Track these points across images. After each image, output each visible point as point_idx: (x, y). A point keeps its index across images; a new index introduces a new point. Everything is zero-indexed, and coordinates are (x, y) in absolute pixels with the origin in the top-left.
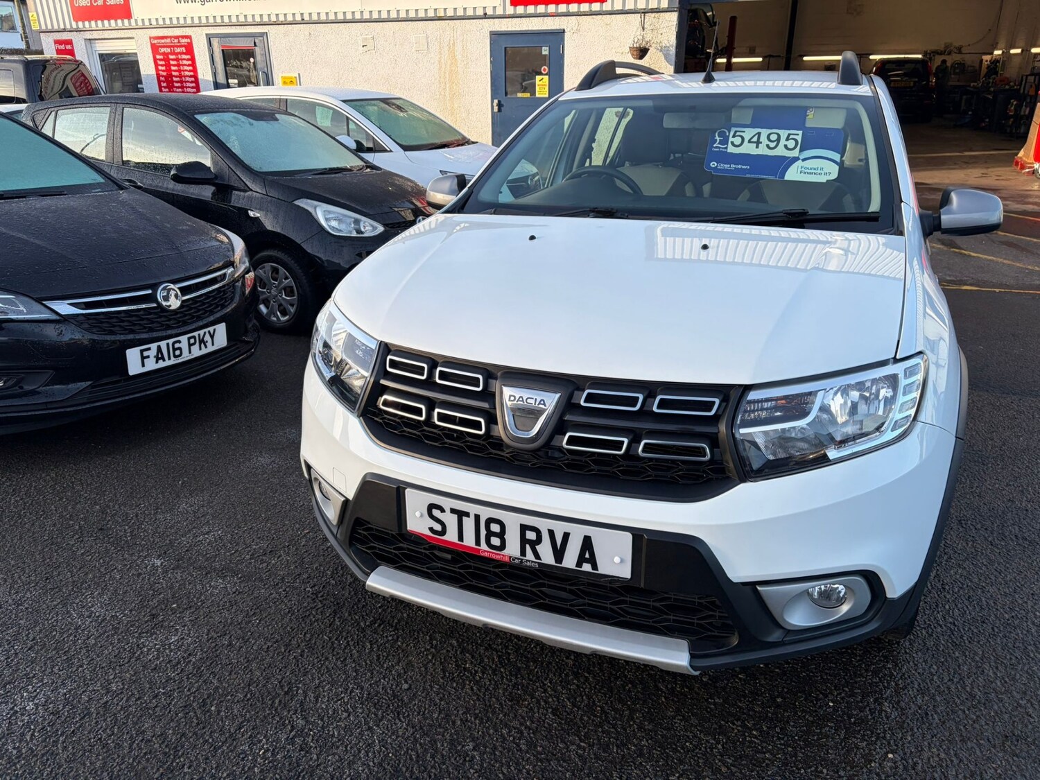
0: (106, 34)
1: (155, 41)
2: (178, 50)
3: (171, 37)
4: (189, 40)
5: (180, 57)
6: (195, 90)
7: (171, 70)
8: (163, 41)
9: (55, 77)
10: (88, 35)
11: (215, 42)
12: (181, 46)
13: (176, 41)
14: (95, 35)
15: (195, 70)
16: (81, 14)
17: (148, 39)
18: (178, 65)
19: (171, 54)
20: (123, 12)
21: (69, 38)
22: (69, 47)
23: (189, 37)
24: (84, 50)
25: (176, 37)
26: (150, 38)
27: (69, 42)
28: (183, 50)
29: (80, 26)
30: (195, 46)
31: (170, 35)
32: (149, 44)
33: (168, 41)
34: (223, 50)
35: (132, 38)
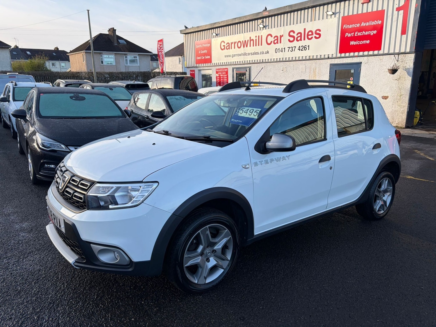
0: (204, 68)
1: (217, 70)
2: (224, 73)
3: (222, 69)
4: (227, 70)
5: (224, 75)
8: (220, 70)
9: (185, 82)
10: (199, 68)
11: (235, 70)
12: (224, 72)
13: (223, 70)
14: (201, 68)
16: (198, 62)
17: (215, 70)
18: (223, 78)
19: (221, 74)
20: (209, 61)
21: (194, 69)
22: (193, 72)
23: (227, 69)
24: (198, 73)
25: (224, 69)
26: (216, 69)
27: (194, 71)
28: (225, 73)
29: (197, 66)
30: (228, 72)
31: (222, 68)
32: (216, 71)
33: (221, 70)
34: (237, 73)
35: (211, 69)
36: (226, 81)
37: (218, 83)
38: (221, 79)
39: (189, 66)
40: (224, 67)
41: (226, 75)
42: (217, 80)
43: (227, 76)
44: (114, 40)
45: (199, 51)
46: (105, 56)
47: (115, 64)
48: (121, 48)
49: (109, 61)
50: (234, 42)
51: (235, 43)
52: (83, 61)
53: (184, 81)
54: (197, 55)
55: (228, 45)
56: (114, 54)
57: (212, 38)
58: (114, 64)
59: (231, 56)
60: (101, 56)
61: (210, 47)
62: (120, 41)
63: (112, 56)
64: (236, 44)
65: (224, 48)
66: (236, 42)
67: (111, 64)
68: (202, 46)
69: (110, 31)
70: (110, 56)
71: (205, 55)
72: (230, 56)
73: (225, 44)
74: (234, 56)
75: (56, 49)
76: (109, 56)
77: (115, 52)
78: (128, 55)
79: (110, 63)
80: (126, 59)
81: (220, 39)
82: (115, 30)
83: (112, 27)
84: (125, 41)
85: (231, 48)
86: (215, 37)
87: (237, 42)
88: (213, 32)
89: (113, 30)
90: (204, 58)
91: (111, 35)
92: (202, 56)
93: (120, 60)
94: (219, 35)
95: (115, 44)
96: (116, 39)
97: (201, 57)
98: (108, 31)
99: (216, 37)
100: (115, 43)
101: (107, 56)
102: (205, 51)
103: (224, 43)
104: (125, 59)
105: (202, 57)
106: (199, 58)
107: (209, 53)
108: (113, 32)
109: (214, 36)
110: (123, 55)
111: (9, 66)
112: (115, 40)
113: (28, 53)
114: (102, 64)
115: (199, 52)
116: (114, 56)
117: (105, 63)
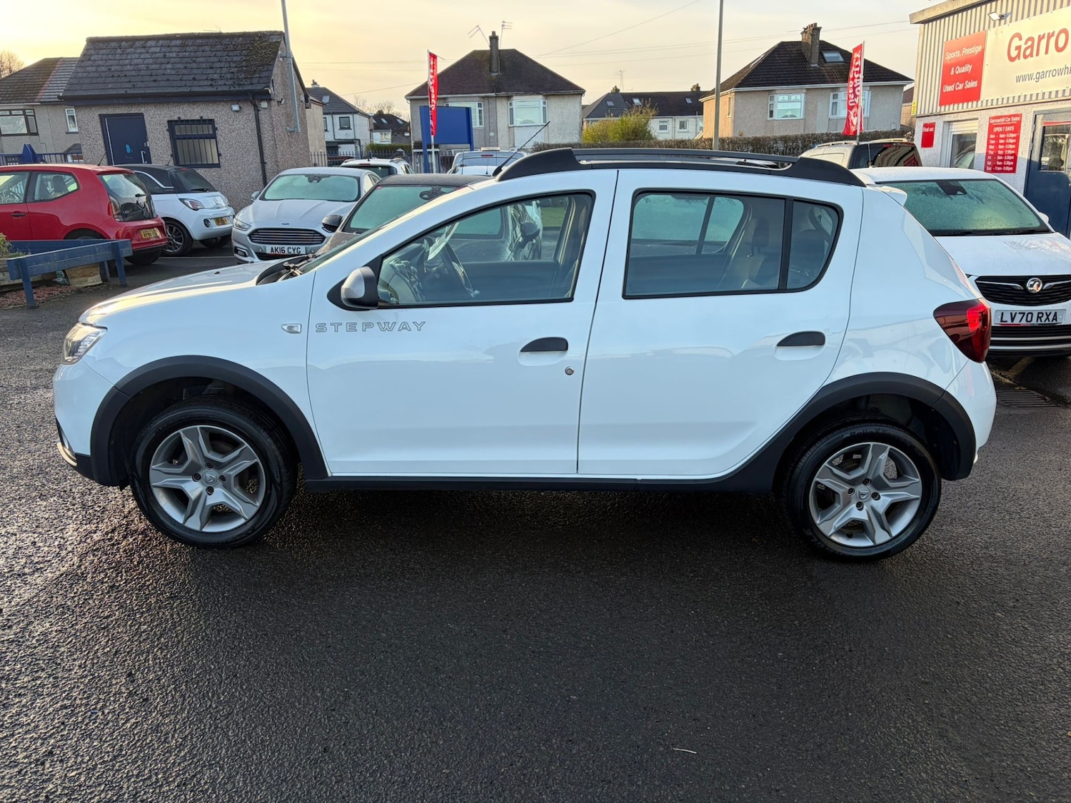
0: (960, 117)
1: (993, 121)
2: (1008, 129)
3: (1006, 116)
4: (1018, 119)
5: (1008, 136)
6: (1011, 169)
7: (998, 149)
8: (999, 121)
10: (947, 118)
11: (1040, 118)
12: (1011, 125)
13: (1009, 119)
14: (952, 118)
15: (1016, 149)
16: (946, 99)
17: (988, 119)
18: (1004, 144)
19: (1002, 133)
20: (974, 95)
21: (934, 121)
22: (931, 130)
23: (1020, 116)
24: (941, 132)
25: (1010, 116)
26: (990, 118)
27: (933, 125)
28: (1012, 128)
29: (943, 110)
30: (1022, 124)
31: (1006, 114)
32: (988, 124)
33: (1003, 120)
34: (1044, 127)
35: (977, 119)
36: (1013, 152)
37: (990, 158)
38: (1000, 147)
39: (922, 113)
40: (1012, 111)
41: (1014, 135)
42: (988, 149)
43: (1017, 138)
44: (811, 54)
45: (953, 69)
46: (781, 98)
47: (802, 117)
48: (826, 74)
49: (787, 110)
50: (1049, 34)
51: (1050, 36)
52: (727, 113)
53: (887, 155)
54: (947, 79)
55: (1030, 43)
56: (804, 91)
57: (989, 28)
58: (800, 116)
59: (1034, 77)
60: (772, 99)
61: (981, 55)
62: (826, 55)
63: (799, 97)
64: (1053, 40)
65: (1018, 56)
66: (1053, 33)
67: (791, 116)
68: (961, 53)
69: (806, 32)
70: (793, 97)
71: (965, 77)
72: (1030, 77)
73: (1022, 43)
74: (1041, 75)
75: (694, 90)
76: (789, 98)
77: (807, 86)
78: (841, 89)
79: (789, 113)
80: (835, 101)
81: (1008, 29)
82: (819, 29)
83: (813, 23)
84: (839, 55)
85: (1037, 54)
86: (997, 22)
87: (1056, 34)
88: (993, 10)
89: (815, 30)
90: (961, 87)
91: (807, 43)
92: (958, 83)
93: (816, 106)
94: (1008, 18)
95: (812, 65)
96: (817, 51)
97: (953, 86)
98: (802, 33)
99: (1000, 25)
100: (812, 62)
101: (786, 98)
102: (968, 68)
103: (1020, 39)
104: (832, 101)
105: (958, 86)
106: (949, 88)
107: (977, 75)
108: (812, 35)
109: (995, 21)
110: (829, 91)
111: (577, 132)
112: (813, 55)
113: (636, 101)
114: (771, 118)
115: (952, 73)
116: (803, 95)
117: (776, 116)
